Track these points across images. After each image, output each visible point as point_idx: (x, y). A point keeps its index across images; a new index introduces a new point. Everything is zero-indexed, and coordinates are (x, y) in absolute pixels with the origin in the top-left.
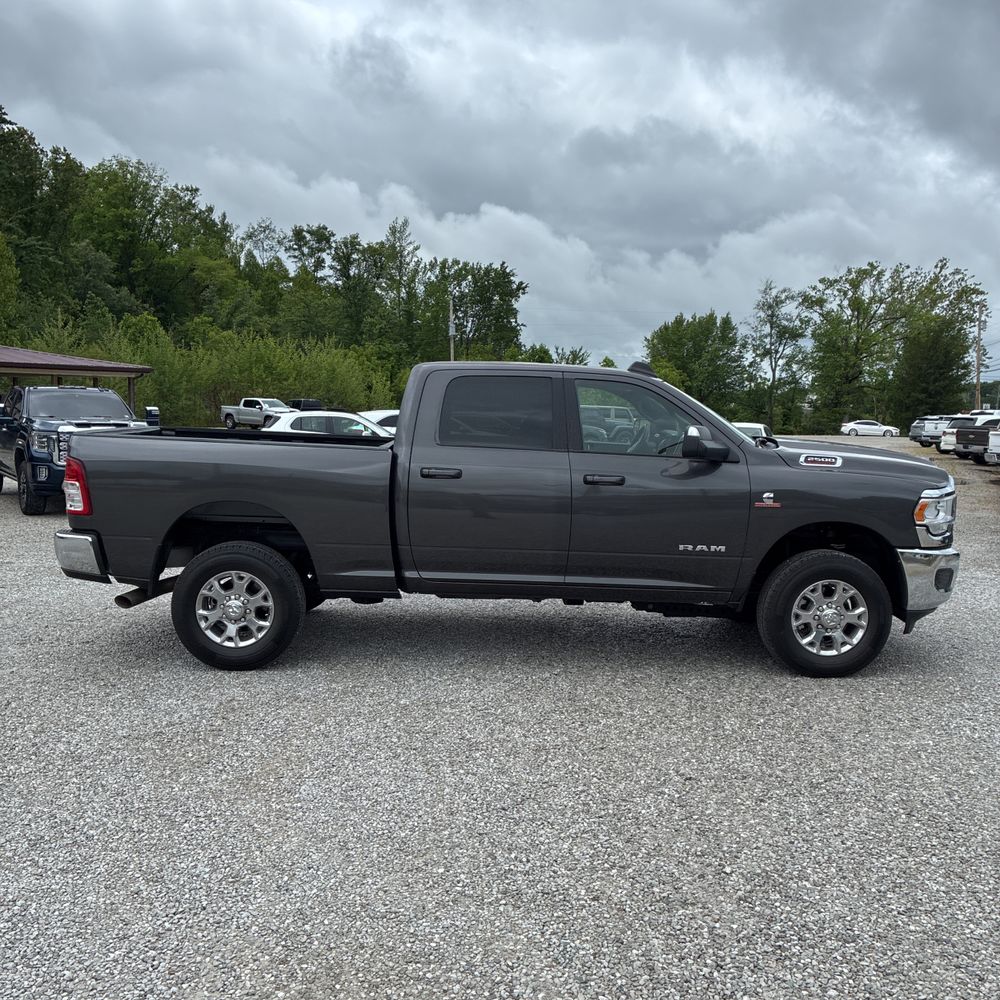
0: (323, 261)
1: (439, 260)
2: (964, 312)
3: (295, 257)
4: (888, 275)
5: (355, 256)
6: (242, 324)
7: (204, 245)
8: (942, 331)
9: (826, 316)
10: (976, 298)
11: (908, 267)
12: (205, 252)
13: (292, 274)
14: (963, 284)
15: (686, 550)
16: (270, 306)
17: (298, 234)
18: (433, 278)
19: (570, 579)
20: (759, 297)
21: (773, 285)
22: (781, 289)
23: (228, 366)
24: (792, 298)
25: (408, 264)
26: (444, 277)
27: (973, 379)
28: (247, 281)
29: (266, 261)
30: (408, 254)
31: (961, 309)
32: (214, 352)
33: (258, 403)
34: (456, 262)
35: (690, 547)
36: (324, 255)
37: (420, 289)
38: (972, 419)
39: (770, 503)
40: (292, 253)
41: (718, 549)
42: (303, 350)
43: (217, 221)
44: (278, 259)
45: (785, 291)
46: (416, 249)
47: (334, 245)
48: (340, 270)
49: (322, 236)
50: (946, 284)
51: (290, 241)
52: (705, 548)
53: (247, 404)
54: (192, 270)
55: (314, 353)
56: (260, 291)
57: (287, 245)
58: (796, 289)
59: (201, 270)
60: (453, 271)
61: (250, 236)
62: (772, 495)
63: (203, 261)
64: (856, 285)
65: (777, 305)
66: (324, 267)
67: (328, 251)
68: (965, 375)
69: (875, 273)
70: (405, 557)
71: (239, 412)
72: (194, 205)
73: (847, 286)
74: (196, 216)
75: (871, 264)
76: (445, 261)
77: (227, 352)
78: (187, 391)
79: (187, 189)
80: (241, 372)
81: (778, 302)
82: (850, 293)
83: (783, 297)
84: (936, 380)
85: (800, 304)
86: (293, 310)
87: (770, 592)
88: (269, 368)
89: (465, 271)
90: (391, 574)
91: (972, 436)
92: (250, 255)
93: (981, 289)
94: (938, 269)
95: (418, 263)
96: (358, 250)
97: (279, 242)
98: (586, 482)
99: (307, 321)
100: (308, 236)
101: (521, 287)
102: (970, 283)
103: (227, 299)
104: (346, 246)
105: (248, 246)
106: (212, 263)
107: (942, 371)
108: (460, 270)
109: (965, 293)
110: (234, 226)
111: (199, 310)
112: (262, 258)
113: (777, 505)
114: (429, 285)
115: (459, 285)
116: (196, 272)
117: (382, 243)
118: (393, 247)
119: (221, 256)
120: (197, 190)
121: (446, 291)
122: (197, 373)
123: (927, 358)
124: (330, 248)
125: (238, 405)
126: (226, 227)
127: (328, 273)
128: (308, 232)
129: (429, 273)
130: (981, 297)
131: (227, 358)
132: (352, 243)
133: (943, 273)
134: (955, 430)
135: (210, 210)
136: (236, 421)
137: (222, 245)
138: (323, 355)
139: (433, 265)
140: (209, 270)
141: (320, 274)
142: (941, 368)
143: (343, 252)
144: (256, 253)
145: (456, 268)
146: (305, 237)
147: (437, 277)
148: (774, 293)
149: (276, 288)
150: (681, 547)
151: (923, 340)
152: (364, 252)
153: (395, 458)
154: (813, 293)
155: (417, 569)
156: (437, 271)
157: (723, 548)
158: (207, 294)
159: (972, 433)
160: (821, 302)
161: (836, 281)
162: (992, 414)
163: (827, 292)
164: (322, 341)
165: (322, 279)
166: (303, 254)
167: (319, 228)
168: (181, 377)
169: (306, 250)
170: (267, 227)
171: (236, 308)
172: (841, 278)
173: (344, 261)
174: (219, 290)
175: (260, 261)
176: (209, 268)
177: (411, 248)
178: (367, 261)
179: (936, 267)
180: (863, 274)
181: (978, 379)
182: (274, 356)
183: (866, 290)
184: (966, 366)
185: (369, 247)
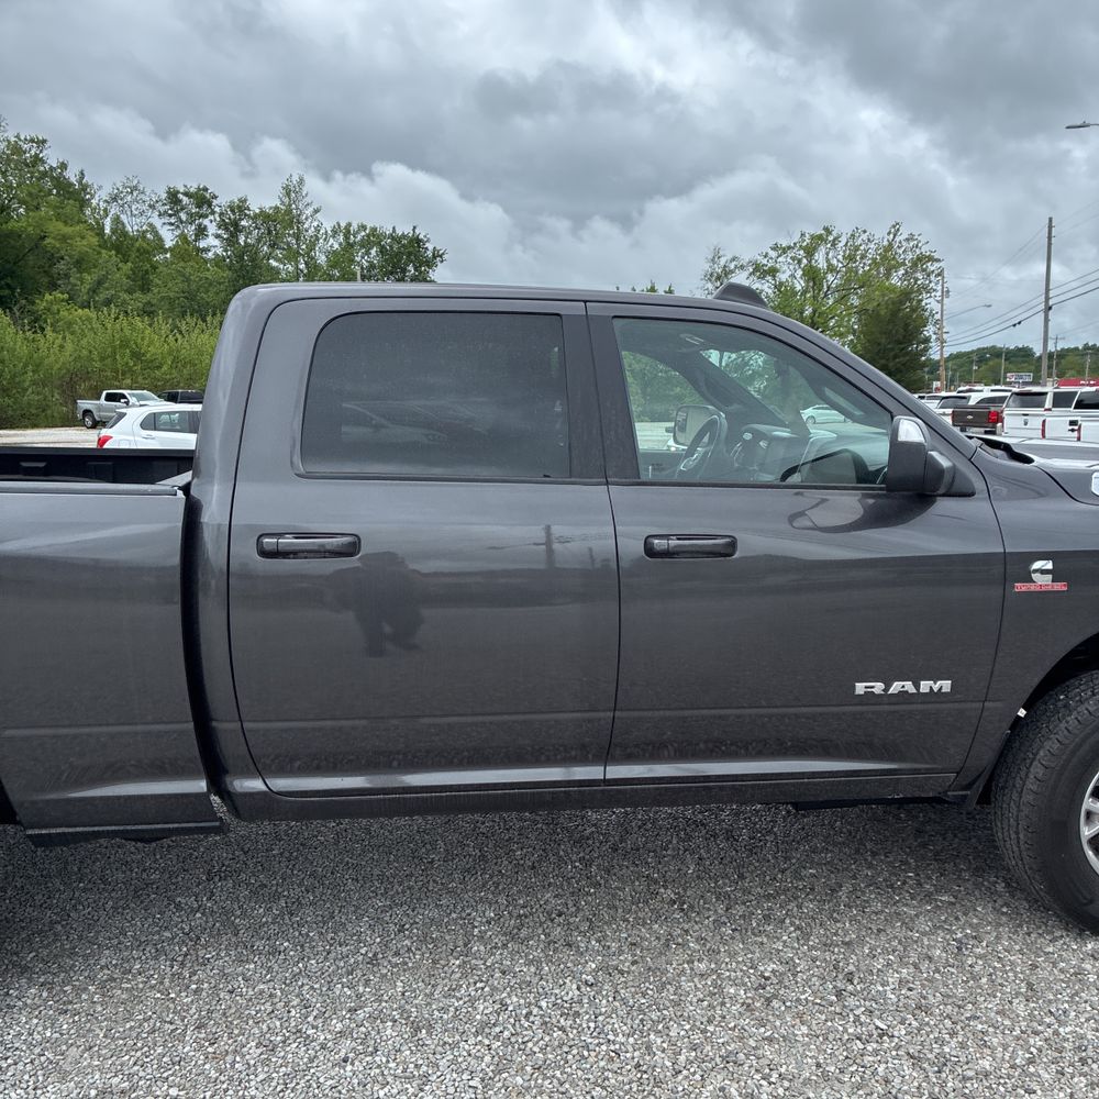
0: (205, 228)
1: (343, 225)
2: (919, 282)
3: (172, 224)
4: (843, 240)
5: (243, 223)
6: (108, 303)
7: (58, 207)
8: (902, 303)
9: (779, 286)
10: (931, 267)
11: (865, 232)
12: (58, 217)
13: (169, 244)
14: (918, 252)
15: (869, 695)
16: (142, 282)
17: (173, 196)
18: (336, 246)
19: (617, 771)
20: (707, 267)
21: (721, 253)
22: (729, 257)
23: (85, 352)
24: (742, 267)
25: (307, 231)
26: (349, 246)
27: (935, 354)
28: (113, 252)
29: (136, 228)
30: (306, 219)
31: (916, 280)
32: (68, 336)
33: (124, 396)
34: (364, 227)
35: (878, 687)
36: (206, 222)
37: (322, 259)
38: (964, 398)
39: (1043, 581)
40: (166, 220)
41: (936, 689)
42: (181, 332)
43: (73, 180)
44: (151, 225)
45: (733, 259)
46: (316, 211)
47: (217, 209)
48: (226, 239)
49: (203, 199)
50: (901, 251)
51: (164, 205)
52: (909, 686)
53: (110, 398)
54: (43, 238)
55: (194, 336)
56: (129, 264)
57: (162, 209)
58: (745, 258)
59: (54, 238)
60: (359, 238)
61: (115, 199)
62: (1049, 565)
63: (56, 227)
64: (810, 252)
65: (726, 275)
66: (207, 236)
67: (211, 217)
68: (926, 350)
69: (831, 238)
70: (230, 745)
71: (100, 408)
72: (42, 161)
73: (802, 252)
74: (44, 174)
75: (826, 229)
76: (349, 225)
77: (84, 336)
78: (34, 383)
79: (32, 141)
80: (102, 359)
81: (727, 272)
82: (805, 261)
83: (732, 267)
84: (895, 357)
85: (750, 274)
86: (170, 285)
87: (1037, 770)
88: (136, 355)
89: (373, 238)
90: (201, 785)
91: (970, 417)
92: (117, 220)
93: (936, 256)
94: (892, 236)
95: (317, 229)
96: (249, 216)
97: (150, 206)
98: (650, 551)
99: (186, 298)
100: (185, 200)
101: (437, 255)
102: (925, 250)
103: (89, 274)
104: (232, 211)
105: (114, 210)
106: (68, 230)
107: (902, 346)
108: (368, 236)
109: (921, 260)
110: (95, 187)
111: (53, 286)
112: (132, 225)
113: (1060, 586)
114: (332, 254)
115: (368, 253)
116: (48, 241)
117: (277, 208)
118: (289, 211)
119: (80, 222)
120: (44, 141)
121: (353, 261)
122: (46, 361)
123: (885, 333)
124: (213, 213)
125: (99, 399)
126: (84, 188)
127: (213, 244)
128: (186, 194)
129: (331, 240)
130: (937, 265)
131: (84, 342)
132: (240, 208)
133: (897, 239)
134: (950, 411)
135: (64, 166)
136: (97, 419)
137: (81, 209)
138: (205, 337)
139: (335, 232)
140: (64, 238)
141: (202, 244)
142: (901, 343)
143: (230, 219)
144: (123, 218)
145: (363, 233)
146: (181, 201)
147: (340, 244)
148: (723, 261)
149: (149, 261)
150: (860, 688)
151: (882, 313)
152: (256, 217)
153: (192, 510)
154: (765, 262)
155: (260, 772)
156: (341, 238)
157: (946, 685)
158: (61, 266)
159: (970, 414)
160: (773, 272)
161: (789, 248)
162: (981, 391)
163: (780, 259)
164: (204, 321)
165: (207, 250)
166: (182, 222)
167: (199, 189)
168: (26, 366)
169: (183, 216)
170: (135, 188)
171: (100, 283)
172: (795, 244)
173: (232, 228)
174: (78, 262)
175: (129, 228)
176: (64, 236)
177: (309, 211)
178: (259, 229)
179: (889, 233)
180: (818, 240)
181: (942, 354)
182: (143, 339)
183: (820, 259)
184: (927, 340)
185: (262, 212)
